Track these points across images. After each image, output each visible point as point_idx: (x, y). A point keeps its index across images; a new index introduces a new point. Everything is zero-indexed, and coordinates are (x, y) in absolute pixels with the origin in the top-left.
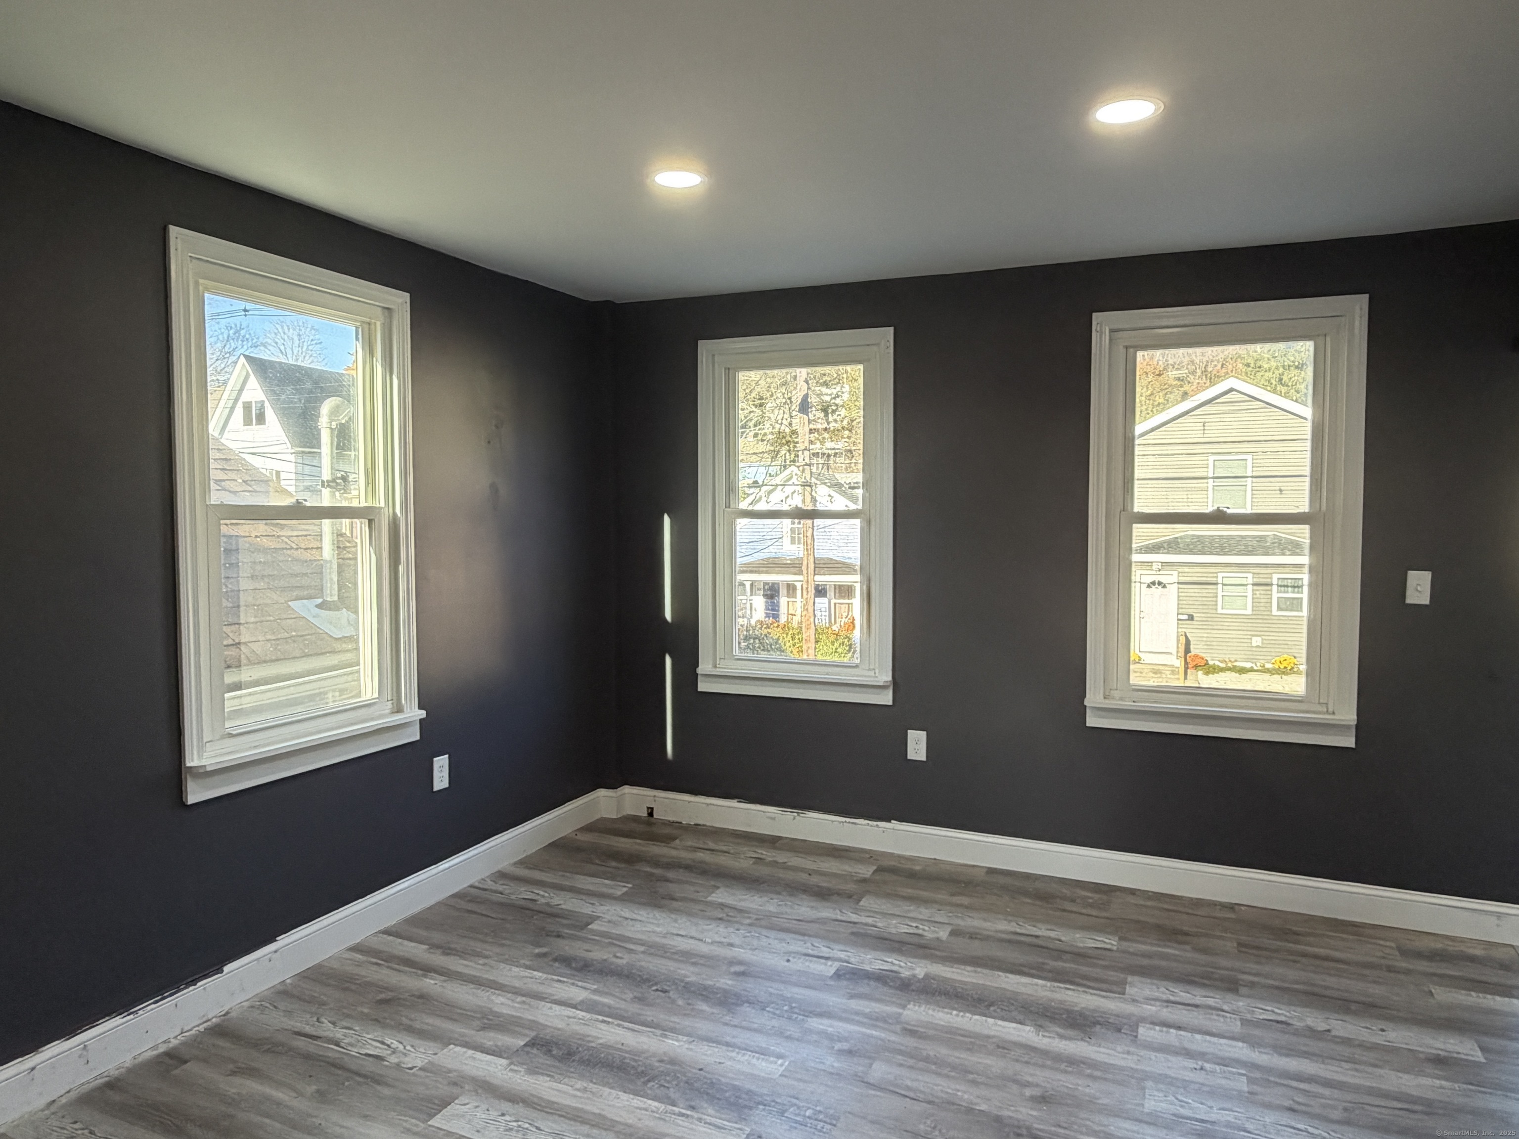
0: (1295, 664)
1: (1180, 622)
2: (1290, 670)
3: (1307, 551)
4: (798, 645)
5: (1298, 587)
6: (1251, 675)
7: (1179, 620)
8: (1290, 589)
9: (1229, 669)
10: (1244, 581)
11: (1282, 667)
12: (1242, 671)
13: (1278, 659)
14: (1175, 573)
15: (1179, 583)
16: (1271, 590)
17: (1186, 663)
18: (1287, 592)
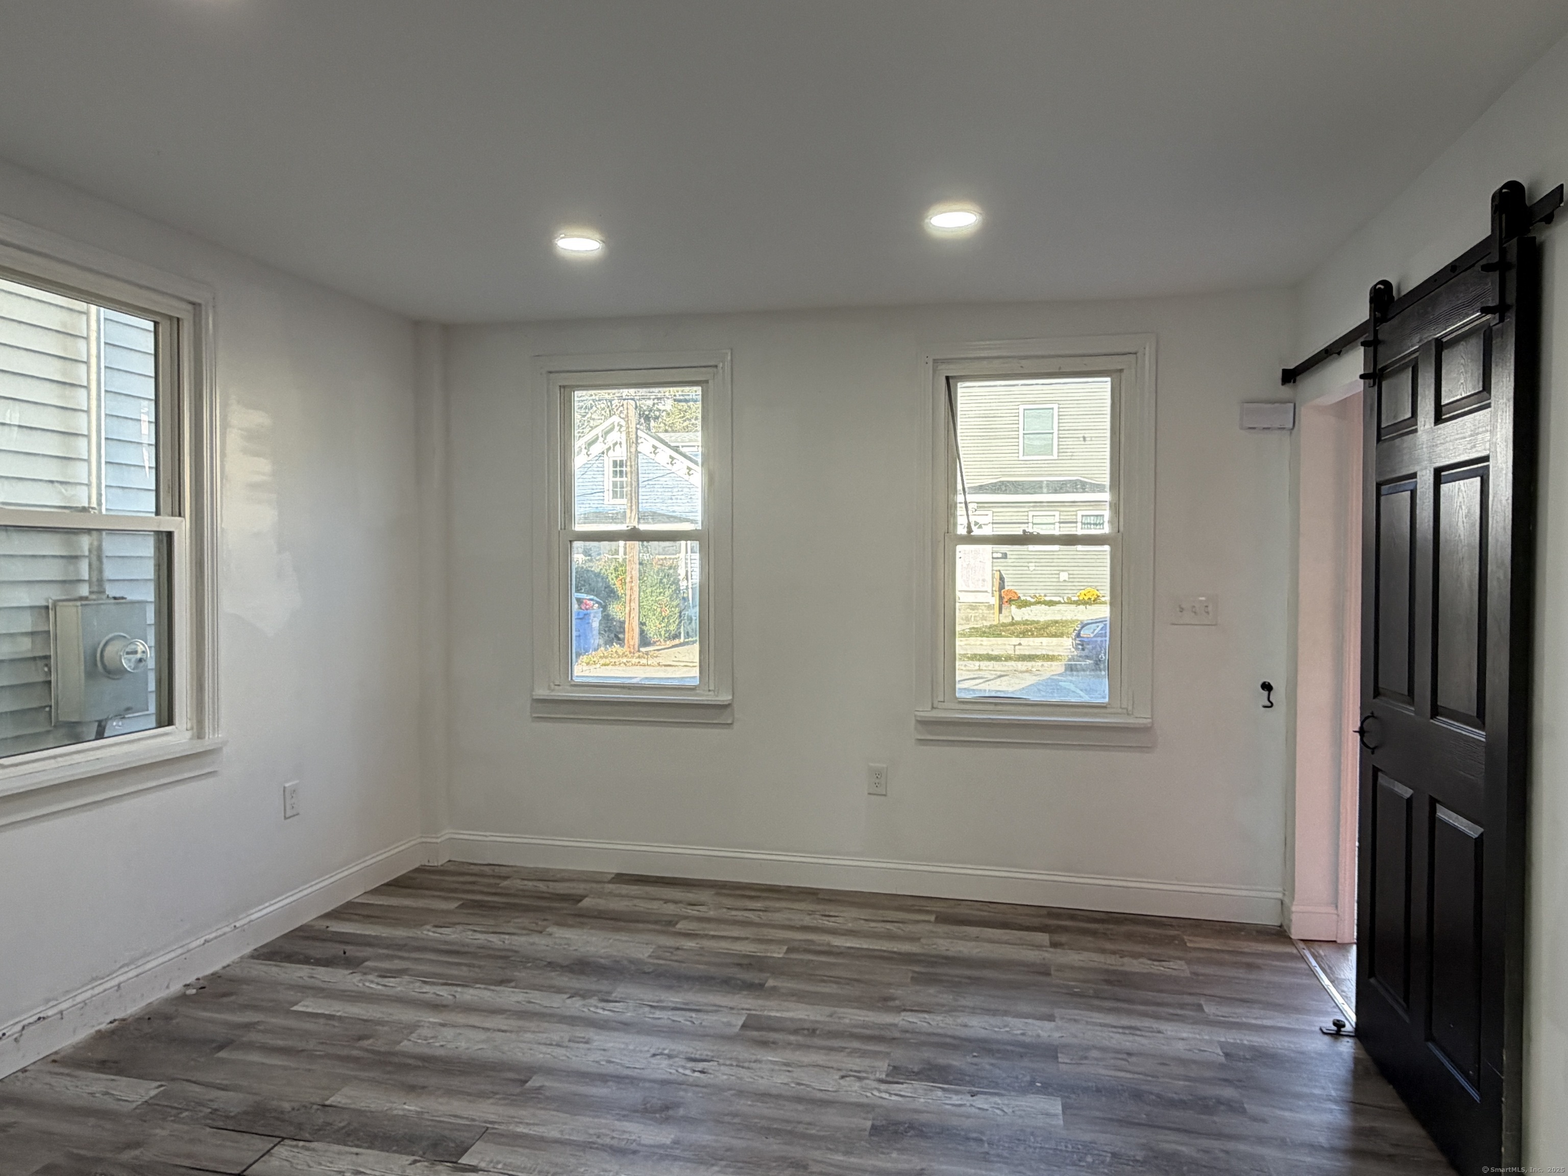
0: (1098, 596)
1: (995, 560)
2: (1094, 601)
3: (1108, 489)
4: (621, 577)
5: (1100, 524)
6: (1058, 607)
7: (993, 558)
8: (1092, 526)
9: (1039, 603)
10: (1050, 520)
11: (1086, 598)
12: (1051, 603)
13: (1083, 592)
14: (990, 513)
15: (993, 523)
16: (1076, 527)
17: (1001, 598)
18: (1091, 529)
